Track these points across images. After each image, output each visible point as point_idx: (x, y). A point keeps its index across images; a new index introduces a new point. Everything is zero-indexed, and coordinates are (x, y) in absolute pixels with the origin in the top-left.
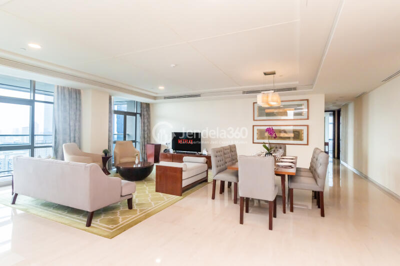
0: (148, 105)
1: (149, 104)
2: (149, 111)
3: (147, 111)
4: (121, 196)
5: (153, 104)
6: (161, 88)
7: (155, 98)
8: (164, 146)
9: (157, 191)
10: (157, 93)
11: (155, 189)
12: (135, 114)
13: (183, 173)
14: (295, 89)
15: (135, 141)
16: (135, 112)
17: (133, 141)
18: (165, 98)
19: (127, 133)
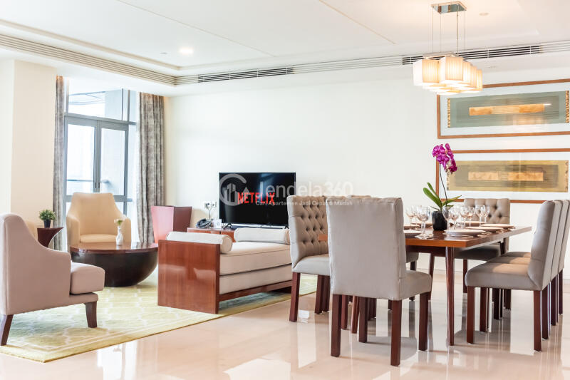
0: (159, 101)
1: (161, 98)
2: (162, 115)
3: (155, 116)
4: (71, 294)
5: (170, 98)
6: (186, 51)
7: (175, 80)
8: (200, 211)
9: (160, 304)
10: (179, 68)
11: (156, 301)
12: (124, 126)
13: (222, 258)
14: (536, 49)
15: (124, 199)
16: (125, 119)
17: (118, 198)
18: (202, 79)
19: (103, 178)
